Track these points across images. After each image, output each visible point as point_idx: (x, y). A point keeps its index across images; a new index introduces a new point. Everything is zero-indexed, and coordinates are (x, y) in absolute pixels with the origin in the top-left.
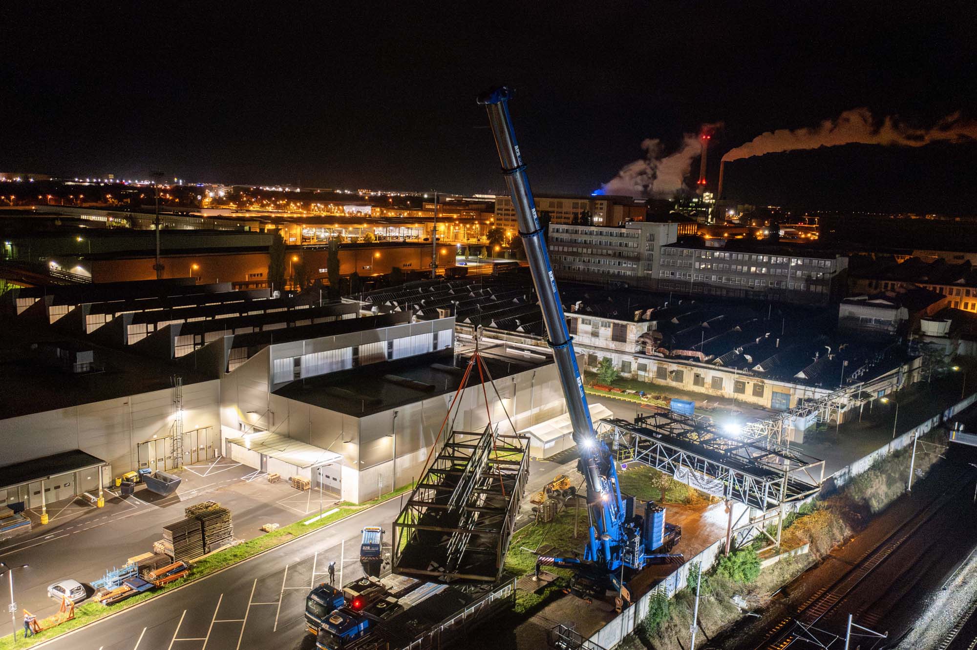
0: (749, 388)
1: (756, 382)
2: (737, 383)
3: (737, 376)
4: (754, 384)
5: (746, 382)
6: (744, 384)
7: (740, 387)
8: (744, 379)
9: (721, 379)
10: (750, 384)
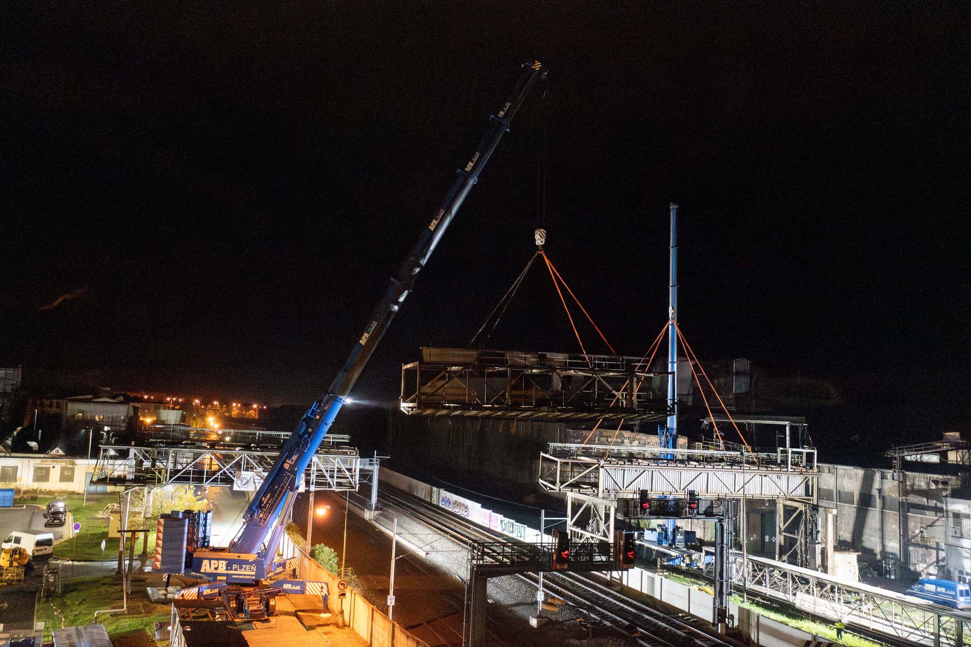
0: (55, 473)
1: (64, 464)
2: (37, 469)
3: (38, 461)
4: (61, 467)
5: (51, 466)
6: (48, 470)
7: (42, 475)
8: (49, 463)
9: (15, 469)
10: (56, 468)
